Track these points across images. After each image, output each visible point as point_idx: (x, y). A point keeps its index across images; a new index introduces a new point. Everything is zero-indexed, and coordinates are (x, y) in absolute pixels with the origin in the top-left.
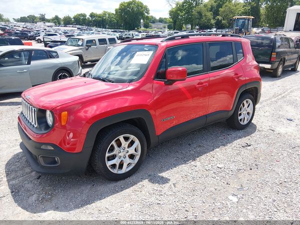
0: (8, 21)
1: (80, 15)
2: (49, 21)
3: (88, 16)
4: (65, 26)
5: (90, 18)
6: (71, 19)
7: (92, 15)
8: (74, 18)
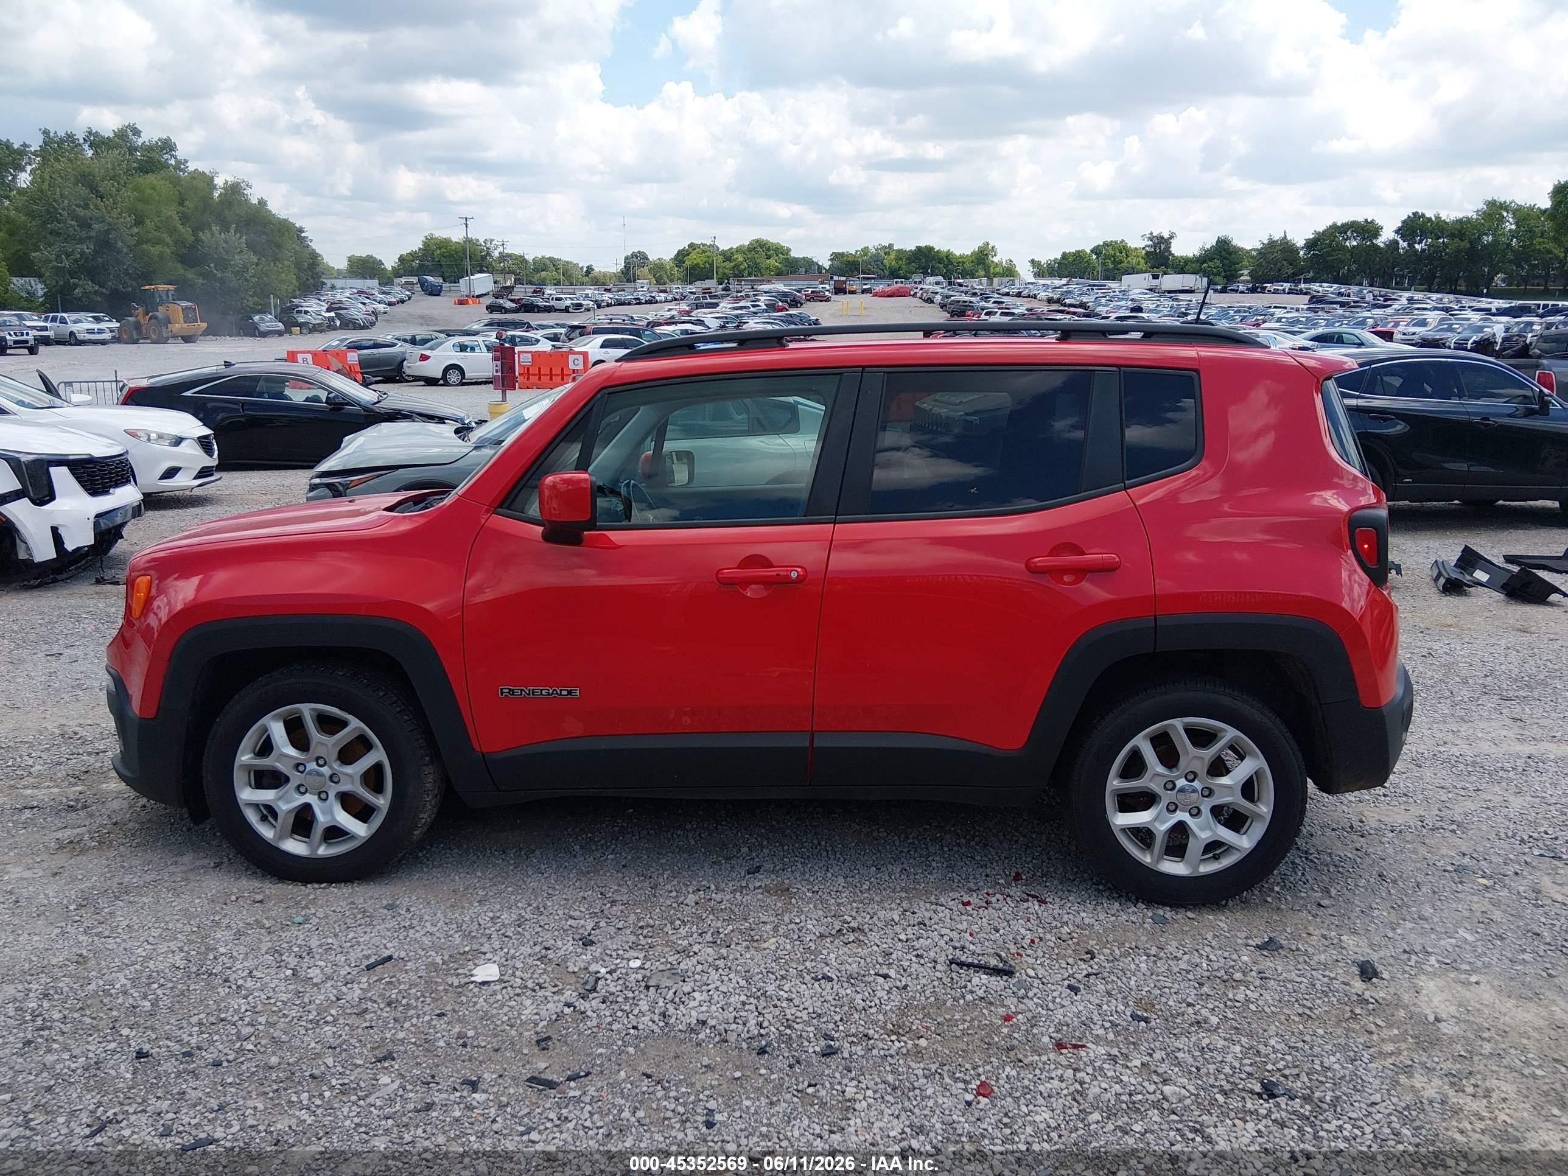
0: (1009, 272)
1: (1343, 229)
2: (1183, 266)
3: (1387, 234)
4: (1253, 290)
5: (1403, 244)
6: (1297, 251)
7: (1414, 227)
8: (1311, 245)
